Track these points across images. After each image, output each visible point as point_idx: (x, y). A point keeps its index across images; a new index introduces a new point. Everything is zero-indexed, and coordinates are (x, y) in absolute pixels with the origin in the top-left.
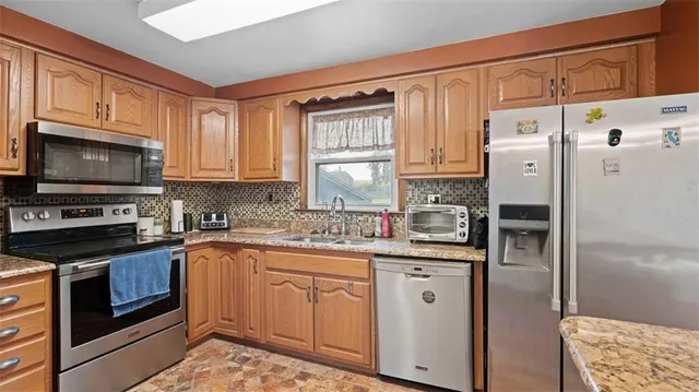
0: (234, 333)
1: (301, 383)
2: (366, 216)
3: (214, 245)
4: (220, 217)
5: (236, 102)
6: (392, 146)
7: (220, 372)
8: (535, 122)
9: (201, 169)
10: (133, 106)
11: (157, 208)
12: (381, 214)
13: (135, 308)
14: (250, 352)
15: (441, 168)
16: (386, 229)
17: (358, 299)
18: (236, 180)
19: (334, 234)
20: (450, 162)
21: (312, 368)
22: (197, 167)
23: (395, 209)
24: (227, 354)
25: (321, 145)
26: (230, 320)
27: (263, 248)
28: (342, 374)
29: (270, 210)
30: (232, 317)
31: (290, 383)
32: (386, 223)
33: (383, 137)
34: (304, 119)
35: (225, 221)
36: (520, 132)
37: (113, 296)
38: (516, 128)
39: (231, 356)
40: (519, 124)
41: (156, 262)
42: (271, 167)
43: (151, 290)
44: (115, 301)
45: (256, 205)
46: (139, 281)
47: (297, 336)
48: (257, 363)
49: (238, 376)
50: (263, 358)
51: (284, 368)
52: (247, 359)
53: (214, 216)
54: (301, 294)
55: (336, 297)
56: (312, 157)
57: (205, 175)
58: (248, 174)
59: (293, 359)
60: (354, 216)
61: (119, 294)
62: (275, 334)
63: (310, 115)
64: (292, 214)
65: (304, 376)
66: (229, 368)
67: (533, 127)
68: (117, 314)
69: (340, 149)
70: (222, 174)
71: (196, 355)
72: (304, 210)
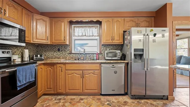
0: (53, 92)
1: (82, 101)
2: (90, 55)
3: (44, 64)
4: (41, 56)
5: (49, 18)
6: (98, 36)
7: (53, 104)
8: (141, 31)
9: (37, 39)
10: (14, 12)
11: (17, 52)
12: (96, 54)
13: (24, 86)
14: (59, 97)
15: (114, 42)
16: (97, 57)
17: (96, 75)
18: (49, 43)
19: (82, 60)
20: (116, 40)
21: (82, 97)
22: (35, 38)
23: (99, 52)
24: (52, 99)
25: (76, 34)
26: (50, 88)
27: (65, 64)
28: (92, 97)
29: (59, 53)
30: (51, 87)
31: (79, 102)
32: (97, 56)
33: (95, 33)
34: (71, 26)
35: (43, 57)
36: (138, 33)
37: (18, 82)
38: (137, 32)
39: (54, 99)
40: (138, 31)
41: (31, 69)
42: (63, 39)
43: (29, 79)
44: (19, 84)
45: (53, 52)
46: (26, 76)
47: (77, 89)
48: (65, 99)
49: (61, 104)
50: (66, 98)
51: (74, 99)
52: (60, 99)
53: (39, 56)
54: (78, 76)
55: (90, 76)
56: (73, 38)
57: (38, 41)
58: (54, 41)
59: (75, 96)
60: (87, 55)
61: (20, 81)
62: (69, 90)
63: (73, 25)
64: (67, 54)
65: (82, 99)
66: (56, 102)
67: (141, 32)
68: (19, 89)
69: (82, 36)
70: (44, 41)
71: (40, 102)
72: (71, 53)
